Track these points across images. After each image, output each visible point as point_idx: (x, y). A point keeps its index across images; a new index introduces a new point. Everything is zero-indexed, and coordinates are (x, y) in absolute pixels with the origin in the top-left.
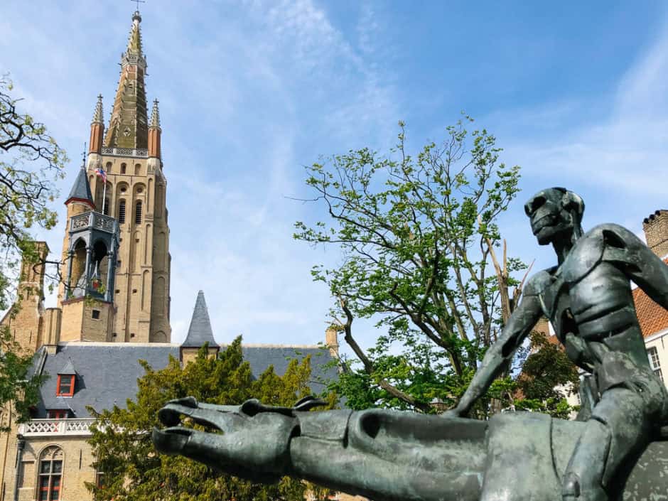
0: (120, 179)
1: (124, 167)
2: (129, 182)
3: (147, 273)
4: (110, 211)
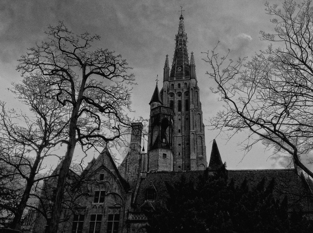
0: (178, 91)
1: (179, 85)
2: (182, 92)
3: (193, 135)
4: (174, 106)
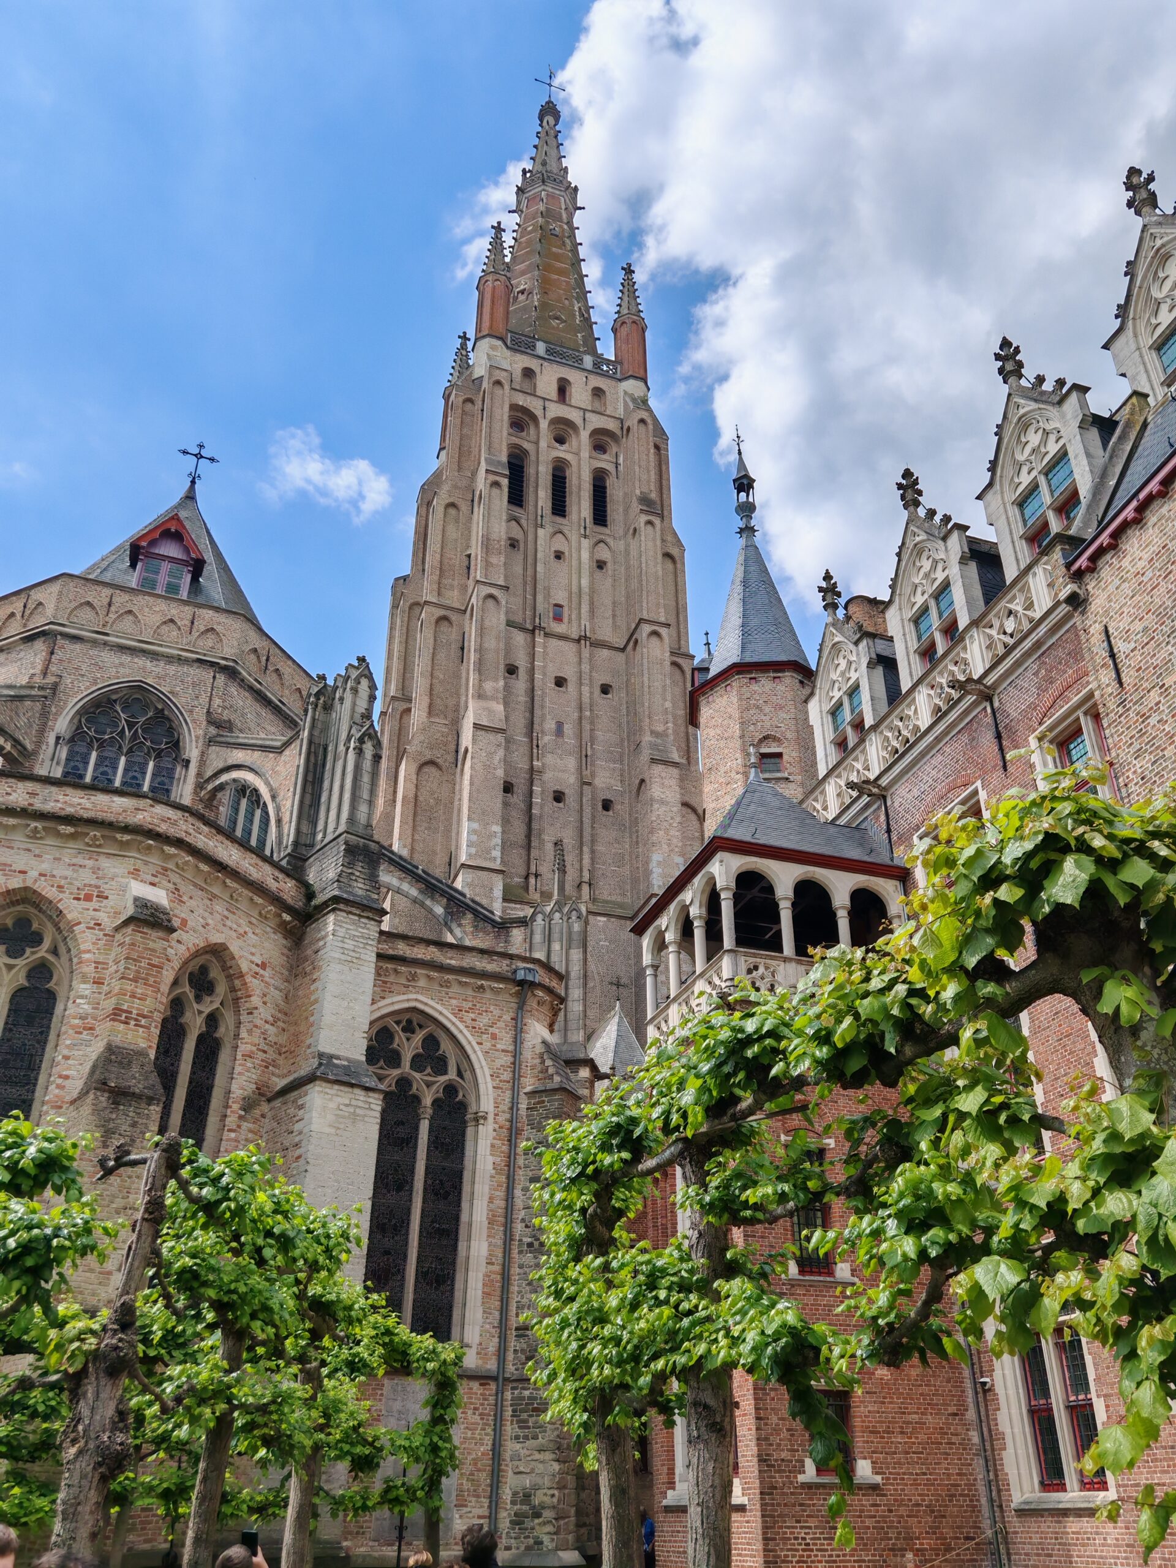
0: (556, 410)
1: (563, 388)
2: (578, 421)
3: (654, 640)
4: (532, 479)
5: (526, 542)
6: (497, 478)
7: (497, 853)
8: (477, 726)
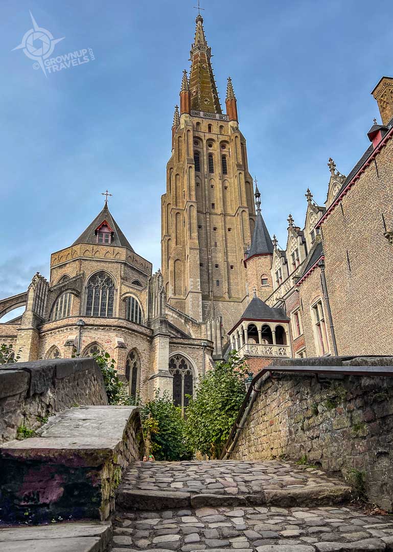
0: (208, 136)
1: (210, 127)
2: (216, 139)
3: (244, 213)
4: (202, 161)
5: (202, 183)
6: (191, 165)
7: (199, 287)
8: (191, 249)
